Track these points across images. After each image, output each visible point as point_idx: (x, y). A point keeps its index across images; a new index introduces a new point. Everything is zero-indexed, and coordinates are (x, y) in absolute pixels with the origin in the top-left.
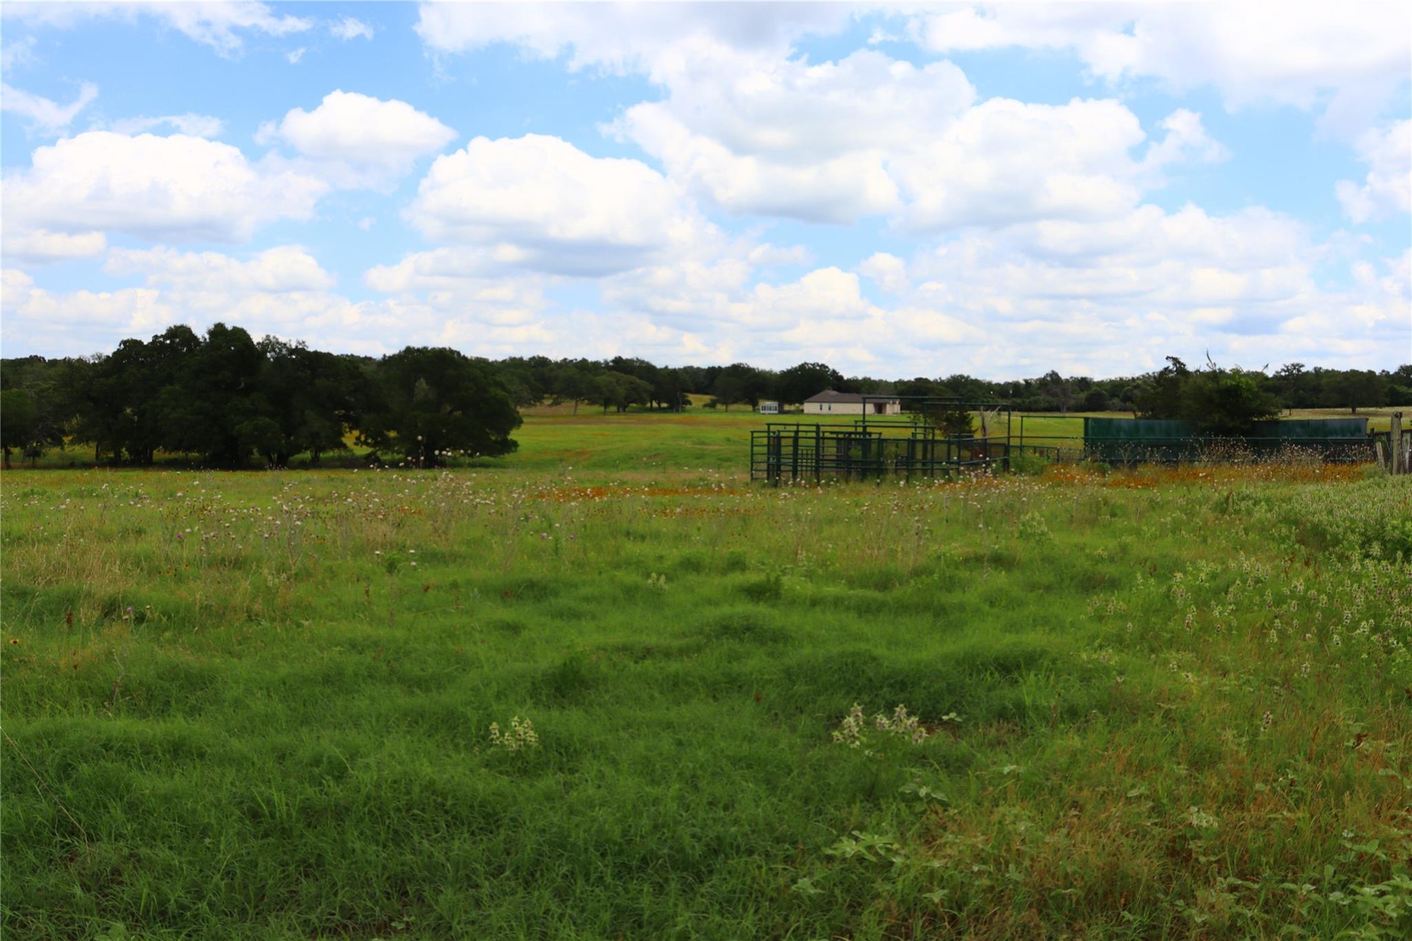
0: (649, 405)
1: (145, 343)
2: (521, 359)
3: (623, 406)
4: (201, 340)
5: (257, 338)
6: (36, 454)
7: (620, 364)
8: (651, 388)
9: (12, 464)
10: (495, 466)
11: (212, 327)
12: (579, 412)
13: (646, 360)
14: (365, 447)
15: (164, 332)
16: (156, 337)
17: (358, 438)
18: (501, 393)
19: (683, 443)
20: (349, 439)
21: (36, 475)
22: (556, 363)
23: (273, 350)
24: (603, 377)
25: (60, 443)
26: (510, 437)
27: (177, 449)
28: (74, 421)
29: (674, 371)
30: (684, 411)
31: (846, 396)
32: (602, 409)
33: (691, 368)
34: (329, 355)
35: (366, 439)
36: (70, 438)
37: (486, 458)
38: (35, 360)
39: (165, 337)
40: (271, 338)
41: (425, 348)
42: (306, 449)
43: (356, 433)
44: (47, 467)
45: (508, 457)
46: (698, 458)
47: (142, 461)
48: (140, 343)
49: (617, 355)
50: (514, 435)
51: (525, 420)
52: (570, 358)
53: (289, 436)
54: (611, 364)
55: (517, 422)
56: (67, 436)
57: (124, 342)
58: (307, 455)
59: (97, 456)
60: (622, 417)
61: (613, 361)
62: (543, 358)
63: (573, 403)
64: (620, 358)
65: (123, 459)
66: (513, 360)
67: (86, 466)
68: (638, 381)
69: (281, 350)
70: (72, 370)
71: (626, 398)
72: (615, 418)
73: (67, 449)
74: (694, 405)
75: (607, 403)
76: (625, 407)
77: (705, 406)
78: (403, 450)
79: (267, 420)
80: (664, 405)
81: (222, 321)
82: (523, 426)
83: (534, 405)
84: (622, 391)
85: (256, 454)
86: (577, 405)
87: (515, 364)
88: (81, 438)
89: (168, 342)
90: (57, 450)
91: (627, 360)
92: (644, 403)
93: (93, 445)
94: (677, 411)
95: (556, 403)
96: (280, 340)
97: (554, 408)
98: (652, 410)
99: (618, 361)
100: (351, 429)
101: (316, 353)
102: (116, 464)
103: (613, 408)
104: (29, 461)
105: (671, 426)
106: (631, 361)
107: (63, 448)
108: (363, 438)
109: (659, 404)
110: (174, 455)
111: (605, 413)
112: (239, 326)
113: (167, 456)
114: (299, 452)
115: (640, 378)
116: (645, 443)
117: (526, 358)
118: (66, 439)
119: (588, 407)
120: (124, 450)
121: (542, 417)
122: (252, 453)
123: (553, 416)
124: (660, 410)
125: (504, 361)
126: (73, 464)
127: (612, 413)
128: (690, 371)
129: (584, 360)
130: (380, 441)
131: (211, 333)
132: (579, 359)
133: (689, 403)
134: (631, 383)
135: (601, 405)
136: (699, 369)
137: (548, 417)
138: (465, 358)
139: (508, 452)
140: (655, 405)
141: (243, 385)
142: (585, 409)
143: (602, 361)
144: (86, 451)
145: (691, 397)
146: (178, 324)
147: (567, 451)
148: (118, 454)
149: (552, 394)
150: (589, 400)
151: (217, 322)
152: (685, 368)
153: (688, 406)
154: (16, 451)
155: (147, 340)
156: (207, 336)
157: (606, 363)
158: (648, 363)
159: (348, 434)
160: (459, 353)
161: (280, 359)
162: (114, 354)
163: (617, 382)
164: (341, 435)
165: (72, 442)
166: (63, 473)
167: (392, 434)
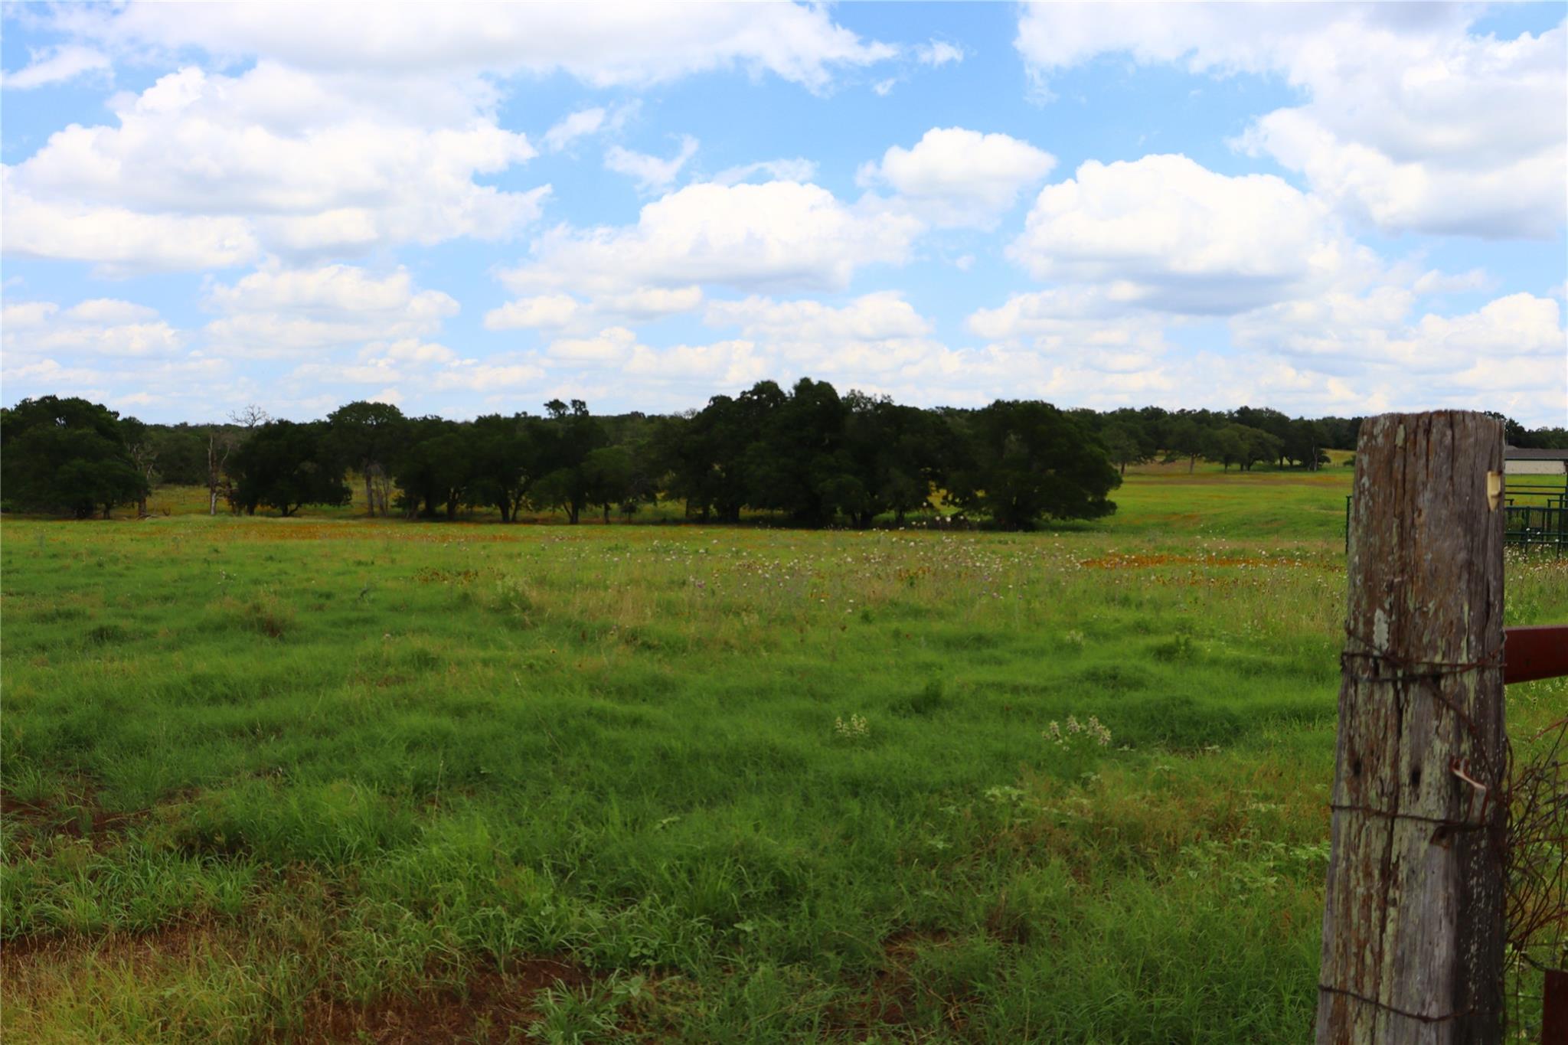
0: (1278, 462)
1: (734, 399)
2: (1132, 410)
3: (1247, 464)
4: (788, 395)
5: (842, 392)
6: (631, 509)
7: (1246, 416)
8: (1281, 442)
9: (610, 519)
10: (1092, 529)
11: (797, 381)
12: (1196, 470)
13: (1278, 410)
14: (952, 506)
15: (751, 388)
16: (744, 393)
17: (945, 498)
18: (1098, 450)
19: (1306, 507)
20: (936, 498)
21: (629, 530)
22: (1172, 415)
23: (858, 405)
24: (1225, 431)
25: (652, 499)
26: (1107, 499)
27: (762, 506)
28: (666, 478)
29: (1310, 422)
30: (1319, 469)
31: (1527, 452)
32: (1222, 467)
33: (1332, 418)
34: (915, 410)
35: (954, 498)
36: (663, 494)
37: (1080, 521)
38: (636, 416)
39: (753, 393)
40: (856, 392)
41: (1016, 402)
42: (890, 508)
43: (943, 492)
44: (642, 523)
45: (1106, 520)
46: (1321, 525)
47: (729, 518)
48: (729, 399)
49: (1243, 405)
50: (1112, 496)
51: (1124, 479)
52: (1188, 409)
53: (873, 495)
54: (1236, 415)
55: (1116, 482)
56: (660, 492)
57: (714, 399)
58: (891, 515)
59: (687, 512)
60: (1245, 477)
61: (1238, 412)
62: (1157, 409)
63: (1189, 460)
64: (1246, 408)
65: (711, 515)
66: (1123, 411)
67: (677, 522)
68: (1265, 435)
69: (865, 405)
70: (665, 427)
71: (1250, 455)
72: (1237, 477)
73: (660, 505)
74: (1333, 461)
75: (1227, 461)
76: (1249, 465)
77: (1346, 464)
78: (991, 511)
79: (851, 478)
80: (1297, 463)
81: (808, 376)
82: (1123, 486)
83: (1146, 463)
84: (1245, 446)
85: (839, 514)
86: (1193, 463)
87: (1125, 416)
88: (673, 495)
89: (755, 398)
90: (650, 506)
91: (1255, 410)
92: (1272, 459)
93: (684, 501)
94: (1312, 469)
95: (1170, 460)
96: (865, 395)
97: (1168, 465)
98: (1282, 468)
99: (1244, 411)
100: (938, 488)
101: (902, 407)
102: (703, 521)
103: (1236, 466)
104: (626, 517)
105: (1301, 488)
106: (1260, 411)
107: (655, 504)
108: (950, 498)
109: (1291, 462)
110: (760, 512)
111: (1225, 472)
112: (825, 380)
113: (752, 513)
114: (882, 511)
115: (1269, 431)
116: (1263, 506)
117: (1138, 409)
118: (659, 496)
119: (1207, 464)
120: (712, 507)
121: (1154, 475)
122: (836, 512)
123: (1166, 475)
124: (1292, 468)
125: (1113, 413)
126: (664, 521)
127: (1234, 472)
128: (1330, 423)
129: (1204, 412)
130: (969, 503)
131: (797, 388)
132: (1199, 409)
133: (1327, 460)
134: (1258, 437)
135: (1221, 462)
136: (1341, 420)
137: (1159, 475)
138: (1059, 412)
139: (1105, 515)
140: (1286, 462)
141: (827, 441)
142: (1203, 466)
143: (1226, 412)
144: (677, 507)
145: (1330, 453)
146: (765, 379)
147: (1174, 514)
148: (706, 510)
149: (1167, 449)
150: (1207, 457)
151: (803, 376)
152: (1324, 419)
153: (1325, 464)
154: (615, 506)
155: (735, 396)
156: (793, 392)
157: (1230, 414)
158: (1279, 414)
159: (936, 493)
160: (1052, 406)
161: (863, 414)
162: (705, 410)
163: (1240, 436)
164: (928, 493)
165: (665, 499)
166: (653, 529)
167: (980, 494)
